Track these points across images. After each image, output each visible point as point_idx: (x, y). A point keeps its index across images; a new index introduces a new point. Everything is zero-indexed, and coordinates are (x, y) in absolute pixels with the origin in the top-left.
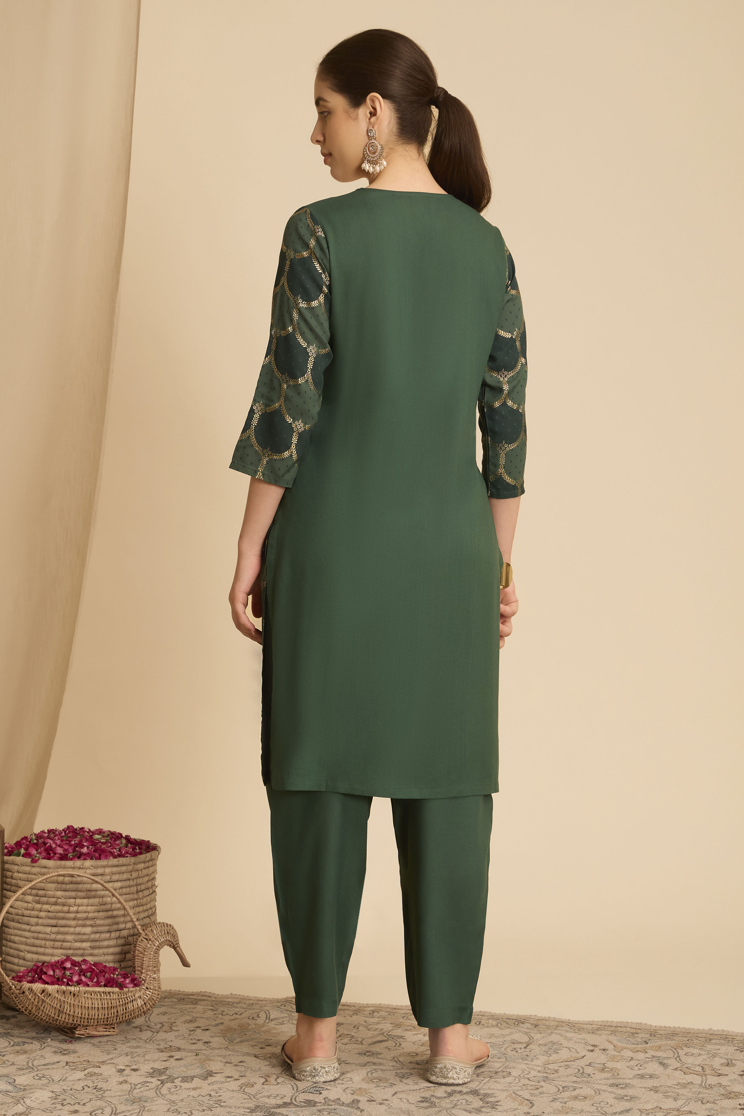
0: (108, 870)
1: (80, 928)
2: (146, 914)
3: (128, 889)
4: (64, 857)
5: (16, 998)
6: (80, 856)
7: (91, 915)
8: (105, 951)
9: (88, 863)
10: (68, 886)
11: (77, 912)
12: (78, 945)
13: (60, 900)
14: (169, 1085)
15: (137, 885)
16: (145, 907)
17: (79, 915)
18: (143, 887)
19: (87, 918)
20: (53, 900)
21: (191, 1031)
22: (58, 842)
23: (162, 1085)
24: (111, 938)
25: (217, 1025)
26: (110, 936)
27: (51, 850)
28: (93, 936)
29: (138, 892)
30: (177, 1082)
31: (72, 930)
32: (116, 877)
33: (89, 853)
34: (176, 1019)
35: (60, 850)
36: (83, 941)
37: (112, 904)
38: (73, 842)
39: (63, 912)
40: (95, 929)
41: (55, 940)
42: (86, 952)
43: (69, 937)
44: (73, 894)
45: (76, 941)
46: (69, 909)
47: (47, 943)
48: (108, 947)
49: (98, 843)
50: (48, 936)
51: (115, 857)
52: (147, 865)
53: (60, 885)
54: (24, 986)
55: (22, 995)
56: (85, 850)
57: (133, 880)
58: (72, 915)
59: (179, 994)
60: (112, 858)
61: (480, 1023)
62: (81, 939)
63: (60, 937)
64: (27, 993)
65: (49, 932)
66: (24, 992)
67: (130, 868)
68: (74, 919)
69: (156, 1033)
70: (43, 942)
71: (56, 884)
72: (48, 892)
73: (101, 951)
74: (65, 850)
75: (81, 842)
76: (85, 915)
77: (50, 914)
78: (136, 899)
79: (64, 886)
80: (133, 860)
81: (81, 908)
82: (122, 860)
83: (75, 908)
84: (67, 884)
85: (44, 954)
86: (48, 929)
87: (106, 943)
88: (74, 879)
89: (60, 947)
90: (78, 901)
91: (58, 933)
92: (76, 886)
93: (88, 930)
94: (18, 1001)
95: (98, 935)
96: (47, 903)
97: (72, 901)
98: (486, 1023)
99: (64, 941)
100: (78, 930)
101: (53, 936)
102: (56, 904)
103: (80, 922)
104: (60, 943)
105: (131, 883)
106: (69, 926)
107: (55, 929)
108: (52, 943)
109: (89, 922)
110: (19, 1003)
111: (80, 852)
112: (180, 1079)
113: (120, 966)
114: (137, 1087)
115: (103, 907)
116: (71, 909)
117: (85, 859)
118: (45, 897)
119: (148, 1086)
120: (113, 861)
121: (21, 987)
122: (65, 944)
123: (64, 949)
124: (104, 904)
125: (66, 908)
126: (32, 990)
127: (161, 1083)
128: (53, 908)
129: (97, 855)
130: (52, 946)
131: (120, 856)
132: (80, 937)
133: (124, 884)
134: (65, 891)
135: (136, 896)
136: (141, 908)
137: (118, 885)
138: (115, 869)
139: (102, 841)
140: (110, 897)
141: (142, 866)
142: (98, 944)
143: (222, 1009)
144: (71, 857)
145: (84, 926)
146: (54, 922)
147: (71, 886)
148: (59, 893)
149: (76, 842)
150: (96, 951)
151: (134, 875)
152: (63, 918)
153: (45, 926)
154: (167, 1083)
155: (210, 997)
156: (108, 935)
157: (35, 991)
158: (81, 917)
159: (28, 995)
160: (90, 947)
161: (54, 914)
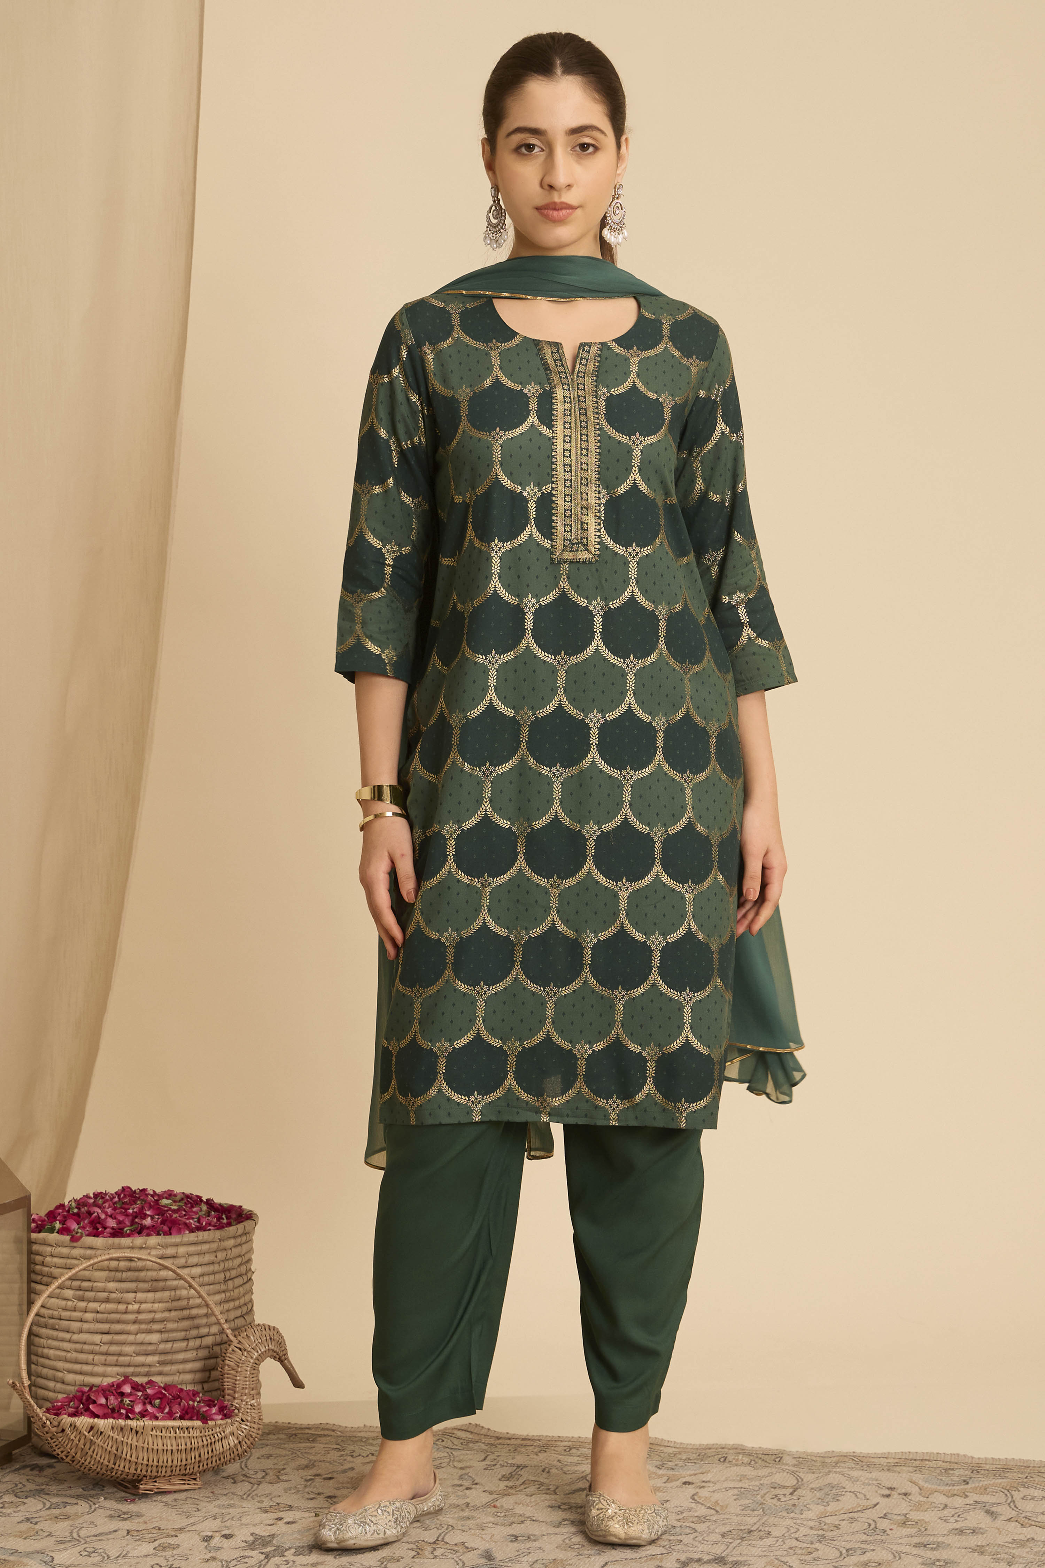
0: (182, 1250)
1: (144, 1335)
2: (238, 1313)
3: (212, 1277)
4: (117, 1233)
5: (52, 1439)
6: (140, 1231)
7: (158, 1316)
8: (181, 1367)
9: (153, 1240)
10: (125, 1275)
11: (139, 1312)
12: (141, 1359)
13: (113, 1296)
14: (277, 1560)
15: (224, 1271)
16: (237, 1303)
17: (142, 1317)
18: (233, 1273)
19: (153, 1321)
20: (103, 1295)
21: (306, 1480)
22: (109, 1211)
23: (266, 1560)
24: (189, 1348)
25: (345, 1471)
26: (187, 1345)
27: (99, 1223)
28: (162, 1347)
29: (226, 1281)
30: (289, 1555)
31: (131, 1338)
32: (194, 1260)
33: (154, 1226)
34: (284, 1464)
35: (111, 1223)
36: (147, 1354)
37: (189, 1299)
38: (131, 1211)
39: (118, 1313)
40: (165, 1336)
41: (107, 1354)
42: (153, 1369)
43: (128, 1349)
44: (133, 1285)
45: (138, 1354)
46: (127, 1307)
47: (96, 1357)
48: (184, 1361)
49: (167, 1211)
50: (97, 1348)
51: (192, 1231)
52: (239, 1240)
53: (113, 1273)
54: (64, 1421)
55: (60, 1435)
56: (148, 1222)
57: (219, 1263)
58: (132, 1317)
59: (290, 1428)
60: (188, 1232)
61: (725, 1459)
62: (146, 1350)
63: (114, 1348)
64: (68, 1431)
65: (98, 1342)
66: (63, 1431)
67: (214, 1246)
68: (135, 1322)
69: (256, 1486)
70: (91, 1357)
71: (107, 1272)
72: (95, 1284)
73: (174, 1368)
74: (119, 1222)
75: (142, 1209)
76: (149, 1316)
77: (99, 1316)
78: (224, 1292)
79: (119, 1275)
80: (218, 1234)
81: (144, 1306)
82: (202, 1235)
83: (136, 1307)
84: (123, 1271)
85: (92, 1374)
86: (97, 1338)
87: (181, 1356)
88: (133, 1264)
89: (114, 1362)
90: (140, 1296)
91: (111, 1343)
92: (137, 1274)
93: (155, 1337)
94: (56, 1444)
95: (169, 1345)
96: (95, 1301)
97: (132, 1295)
98: (734, 1459)
100: (141, 1337)
101: (104, 1348)
102: (107, 1301)
103: (143, 1326)
104: (115, 1358)
105: (216, 1267)
106: (128, 1333)
107: (106, 1338)
108: (103, 1358)
109: (156, 1327)
110: (56, 1446)
111: (141, 1224)
112: (293, 1550)
113: (203, 1388)
114: (231, 1565)
115: (176, 1304)
116: (130, 1307)
117: (148, 1235)
118: (92, 1291)
119: (247, 1563)
120: (189, 1237)
121: (59, 1423)
122: (121, 1359)
123: (121, 1366)
124: (178, 1300)
125: (122, 1307)
126: (75, 1426)
127: (266, 1558)
129: (166, 1228)
130: (103, 1362)
131: (199, 1228)
132: (144, 1348)
133: (206, 1269)
134: (120, 1281)
135: (223, 1287)
136: (231, 1304)
137: (197, 1271)
138: (192, 1249)
139: (173, 1207)
140: (186, 1289)
141: (232, 1242)
142: (169, 1357)
143: (351, 1448)
144: (128, 1232)
145: (149, 1332)
146: (105, 1327)
147: (129, 1274)
148: (112, 1285)
149: (135, 1210)
150: (167, 1369)
151: (221, 1255)
152: (118, 1322)
153: (92, 1333)
154: (274, 1556)
155: (334, 1431)
156: (183, 1344)
157: (80, 1428)
158: (144, 1320)
159: (70, 1434)
160: (159, 1362)
161: (105, 1315)
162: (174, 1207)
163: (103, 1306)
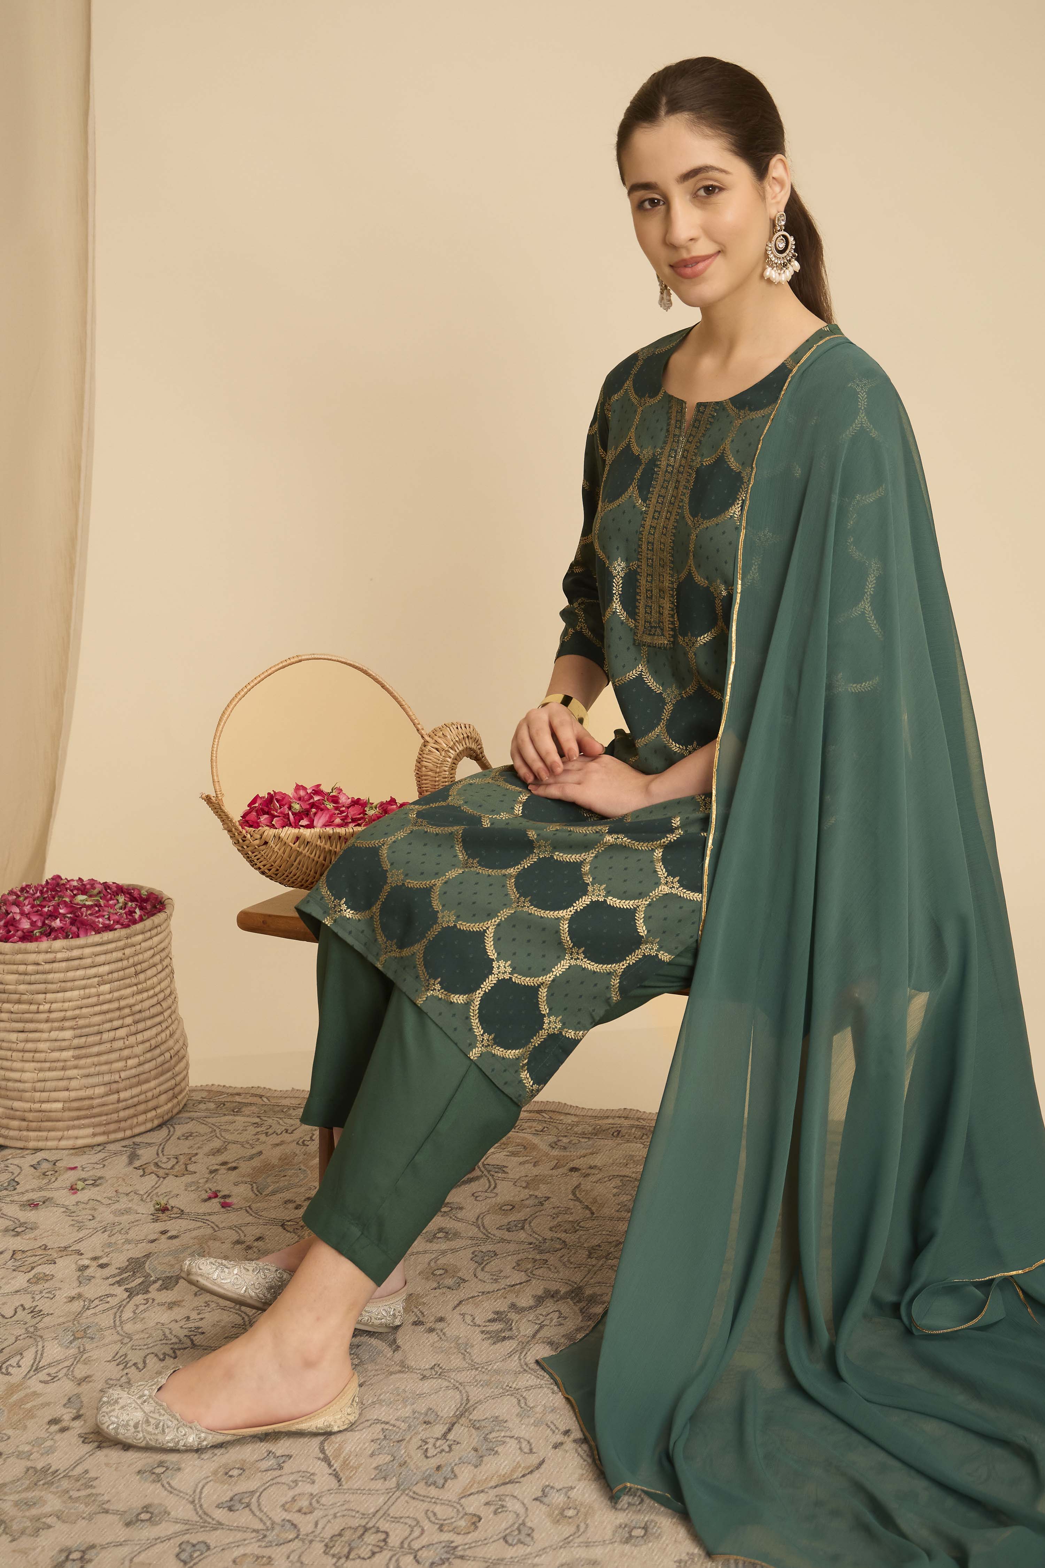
0: (87, 951)
1: (57, 1032)
2: (155, 1000)
3: (121, 973)
4: (27, 937)
5: (253, 853)
6: (50, 933)
7: (69, 1014)
8: (96, 1060)
9: (59, 944)
10: (33, 978)
11: (50, 1011)
12: (56, 1055)
13: (25, 997)
14: (139, 1299)
15: (134, 965)
16: (151, 993)
17: (53, 1016)
18: (145, 965)
19: (64, 1019)
20: (15, 997)
21: (211, 1172)
22: (27, 909)
23: (128, 1300)
24: (102, 1041)
25: (251, 1158)
26: (101, 1039)
27: (12, 925)
28: (76, 1042)
29: (137, 974)
30: (153, 1292)
31: (45, 1036)
32: (102, 959)
33: (62, 928)
34: (199, 1148)
35: (25, 925)
36: (62, 1050)
37: (99, 996)
38: (46, 909)
39: (31, 1013)
40: (78, 1032)
41: (23, 1051)
42: (68, 1063)
43: (42, 1046)
44: (42, 987)
45: (53, 1051)
46: (38, 1008)
47: (14, 1054)
48: (98, 1054)
49: (81, 908)
50: (14, 1046)
51: (98, 931)
52: (148, 935)
53: (22, 977)
54: (266, 834)
55: (264, 847)
56: (57, 923)
57: (128, 959)
58: (43, 1016)
60: (94, 933)
62: (60, 1046)
63: (30, 1046)
64: (272, 844)
65: (15, 1040)
66: (266, 843)
67: (121, 944)
68: (47, 1021)
69: (162, 1179)
70: (9, 1053)
71: (17, 975)
72: (7, 987)
73: (89, 1061)
74: (33, 924)
75: (56, 907)
76: (61, 1015)
77: (13, 1016)
78: (136, 985)
79: (27, 978)
80: (124, 932)
81: (54, 1006)
82: (107, 936)
83: (47, 1006)
84: (31, 974)
85: (12, 1070)
86: (13, 1036)
87: (95, 1049)
88: (40, 968)
89: (31, 1059)
90: (49, 996)
91: (27, 1041)
92: (44, 976)
93: (68, 1034)
94: (257, 857)
95: (83, 1040)
96: (8, 1002)
97: (42, 996)
99: (35, 1051)
100: (54, 1035)
101: (21, 1046)
102: (19, 1002)
103: (56, 1024)
104: (31, 1054)
105: (125, 963)
106: (41, 1031)
107: (22, 1036)
108: (21, 1054)
109: (67, 1024)
110: (258, 859)
111: (50, 926)
112: (160, 1282)
113: (120, 1077)
114: (93, 1305)
115: (85, 1001)
116: (41, 1007)
117: (55, 939)
118: (5, 993)
119: (108, 1302)
120: (95, 938)
121: (261, 836)
122: (37, 1055)
123: (38, 1062)
124: (89, 998)
125: (34, 1007)
126: (279, 838)
127: (129, 1296)
128: (17, 1007)
129: (74, 929)
130: (21, 1058)
131: (108, 928)
132: (57, 1044)
133: (113, 966)
134: (30, 984)
135: (134, 980)
136: (145, 995)
137: (106, 969)
138: (98, 949)
139: (87, 903)
140: (95, 987)
141: (140, 937)
142: (83, 1051)
143: (270, 1121)
144: (37, 934)
145: (62, 1029)
146: (20, 1026)
147: (38, 976)
148: (22, 988)
149: (50, 909)
150: (82, 1062)
151: (128, 951)
152: (32, 1021)
153: (9, 1031)
154: (138, 1294)
155: (261, 1097)
156: (97, 1038)
157: (285, 839)
158: (56, 1018)
159: (274, 846)
160: (73, 1057)
161: (19, 1015)
162: (89, 903)
163: (16, 1006)
